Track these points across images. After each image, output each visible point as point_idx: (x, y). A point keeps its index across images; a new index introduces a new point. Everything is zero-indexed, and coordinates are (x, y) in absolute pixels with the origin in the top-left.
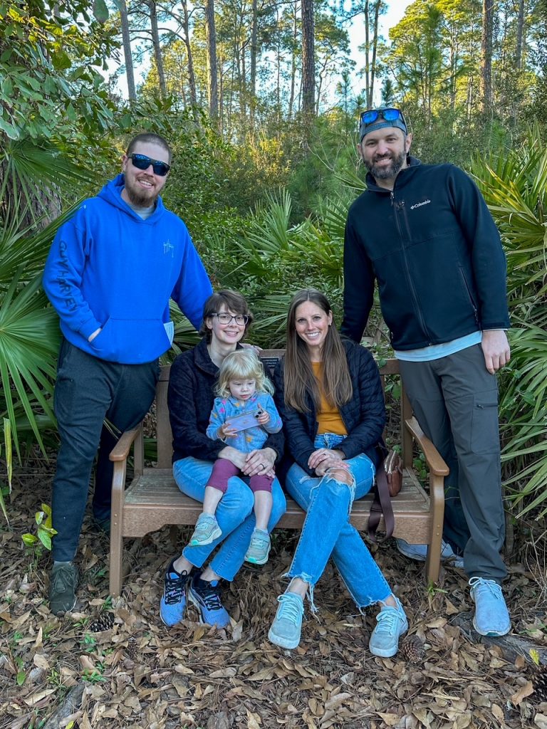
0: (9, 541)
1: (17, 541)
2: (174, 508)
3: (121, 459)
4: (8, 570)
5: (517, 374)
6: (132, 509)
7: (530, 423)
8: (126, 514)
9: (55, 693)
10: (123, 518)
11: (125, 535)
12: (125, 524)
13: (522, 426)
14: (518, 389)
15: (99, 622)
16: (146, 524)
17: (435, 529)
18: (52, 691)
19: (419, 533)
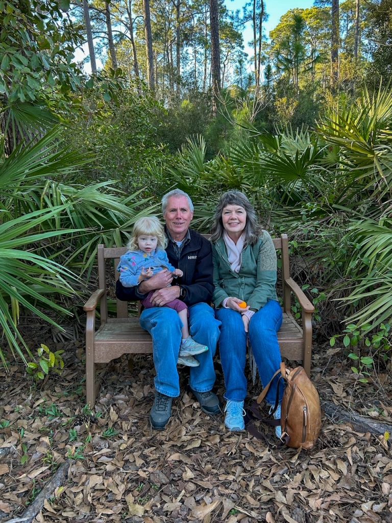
0: (15, 372)
1: (21, 372)
2: (129, 342)
3: (92, 309)
4: (15, 391)
5: (358, 246)
6: (101, 344)
7: (367, 278)
8: (97, 347)
9: (50, 469)
10: (94, 351)
11: (96, 362)
12: (96, 354)
13: (362, 280)
14: (359, 256)
15: (80, 420)
16: (110, 354)
17: (306, 349)
18: (47, 467)
19: (296, 353)
